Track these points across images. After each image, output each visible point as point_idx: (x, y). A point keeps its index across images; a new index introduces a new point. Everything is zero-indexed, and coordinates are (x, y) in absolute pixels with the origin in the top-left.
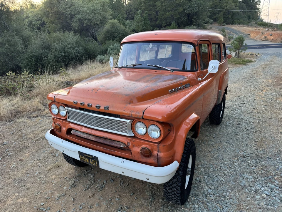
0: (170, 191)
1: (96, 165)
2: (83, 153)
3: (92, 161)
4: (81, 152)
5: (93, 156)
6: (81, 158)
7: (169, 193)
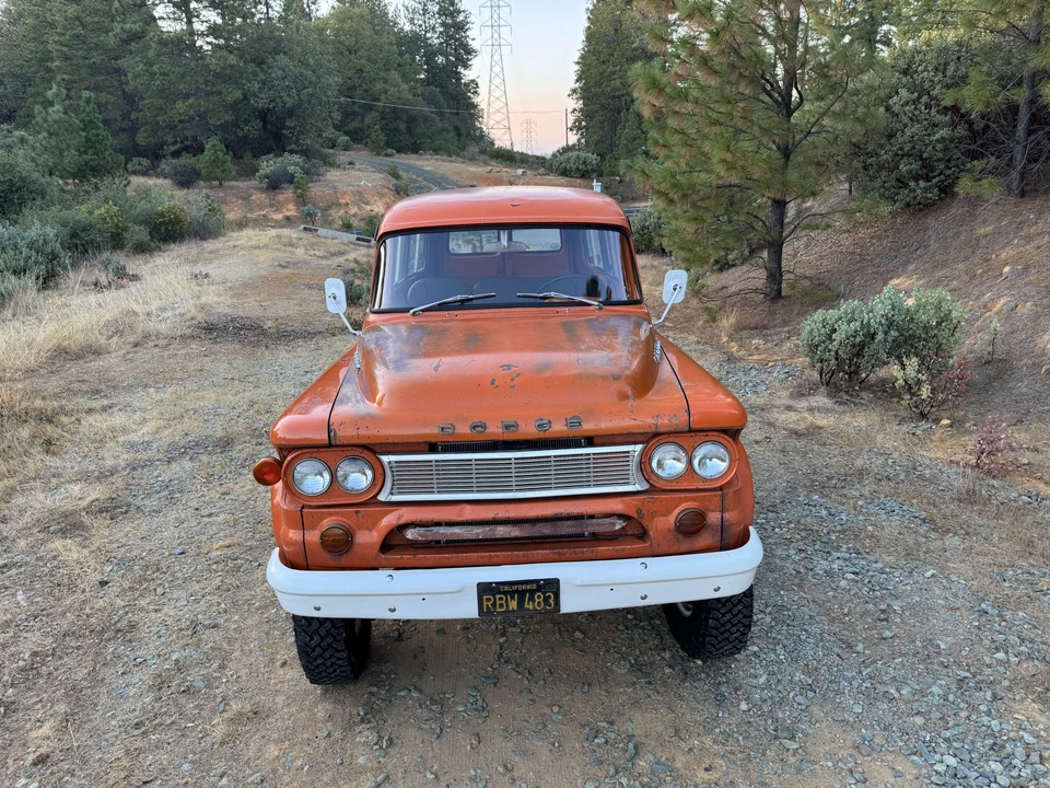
0: (728, 616)
1: (550, 605)
2: (496, 583)
3: (532, 599)
4: (492, 583)
5: (537, 581)
6: (485, 603)
7: (723, 625)
